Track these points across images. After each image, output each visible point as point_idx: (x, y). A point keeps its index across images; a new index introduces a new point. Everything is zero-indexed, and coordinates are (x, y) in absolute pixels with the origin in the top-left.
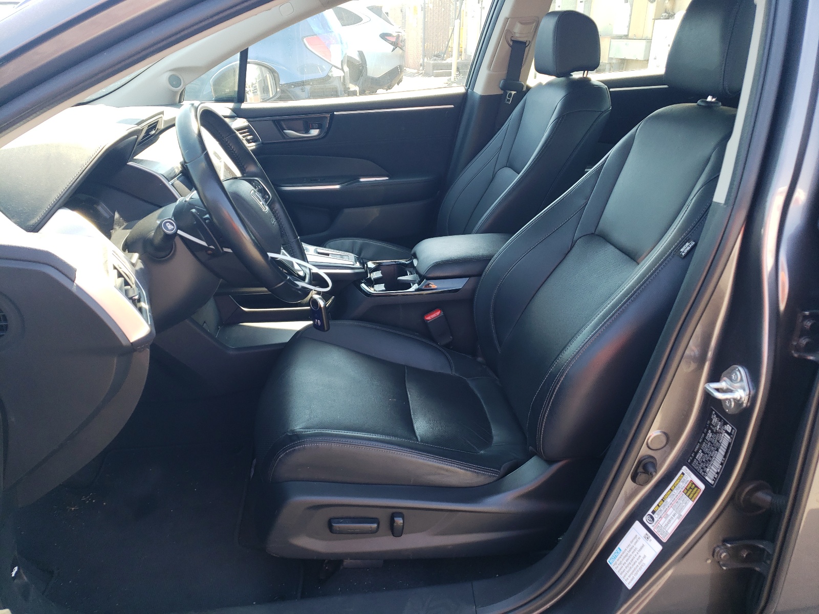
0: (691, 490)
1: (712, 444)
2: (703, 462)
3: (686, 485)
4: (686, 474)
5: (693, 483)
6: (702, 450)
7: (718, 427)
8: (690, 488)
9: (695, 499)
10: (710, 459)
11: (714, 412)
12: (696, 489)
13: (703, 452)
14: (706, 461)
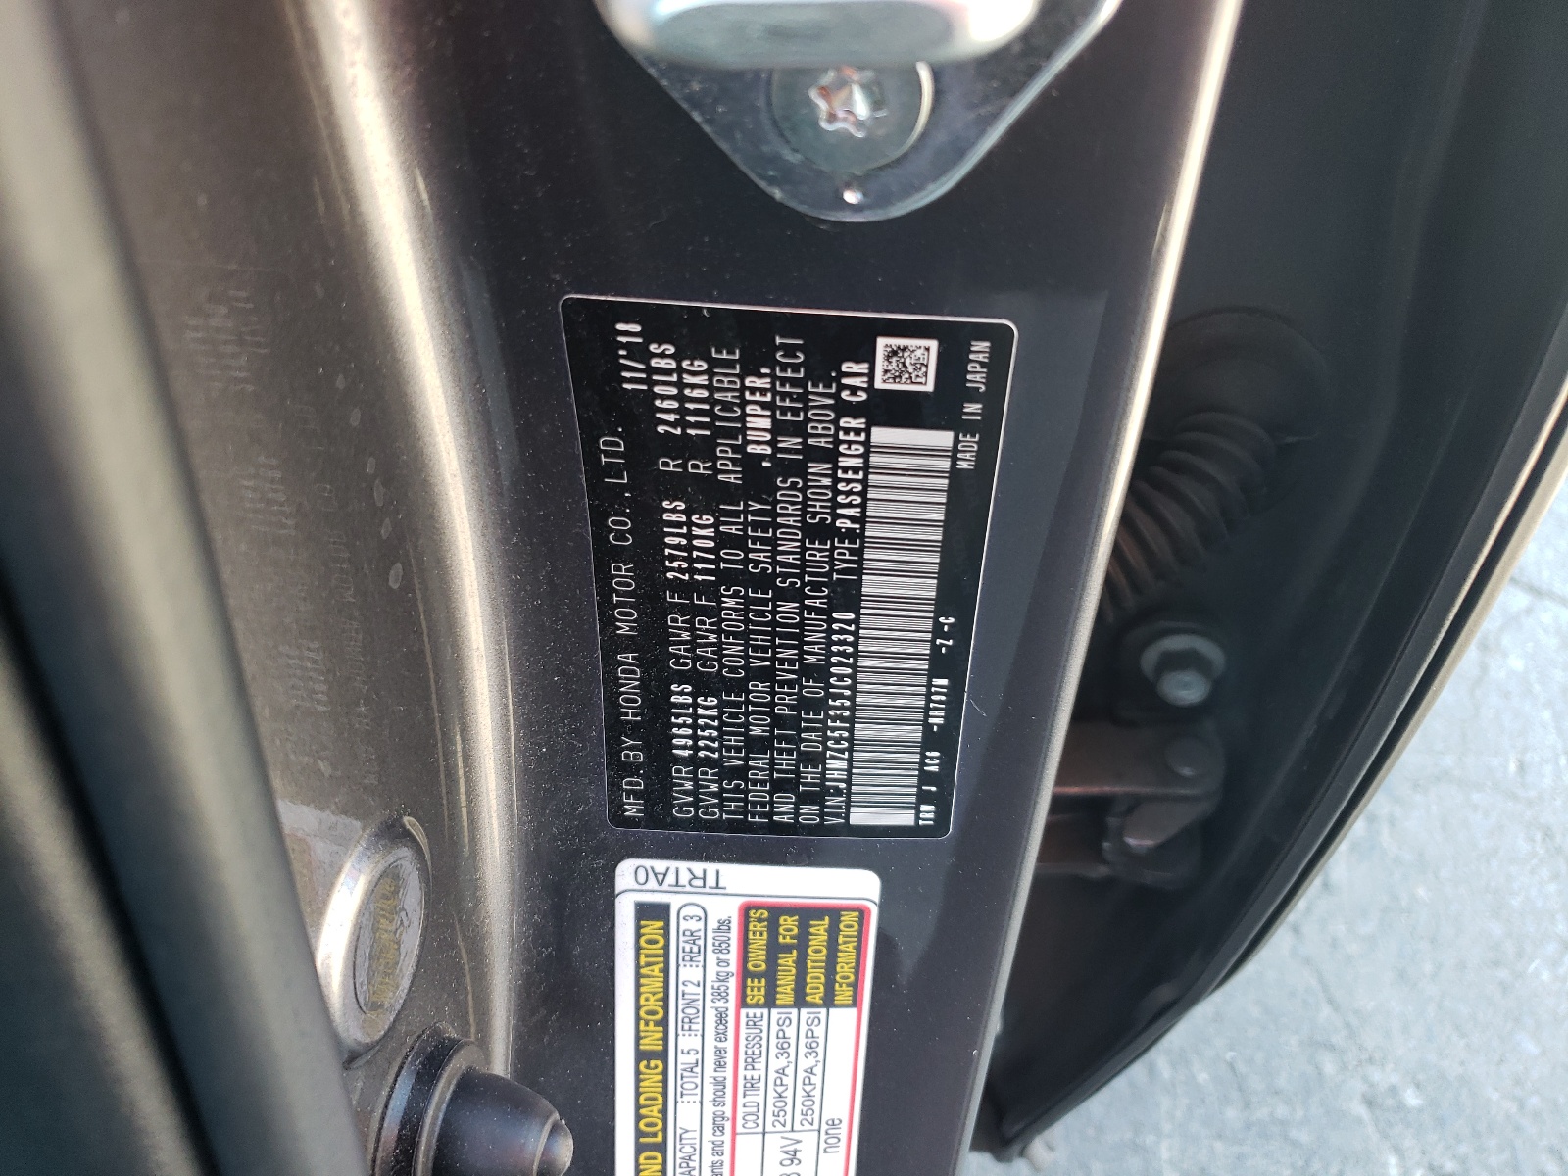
0: (788, 961)
1: (764, 581)
2: (754, 745)
3: (733, 957)
4: (675, 901)
5: (776, 912)
6: (682, 678)
7: (759, 423)
8: (774, 949)
9: (856, 986)
10: (812, 689)
11: (629, 330)
12: (820, 930)
13: (703, 685)
14: (778, 721)
